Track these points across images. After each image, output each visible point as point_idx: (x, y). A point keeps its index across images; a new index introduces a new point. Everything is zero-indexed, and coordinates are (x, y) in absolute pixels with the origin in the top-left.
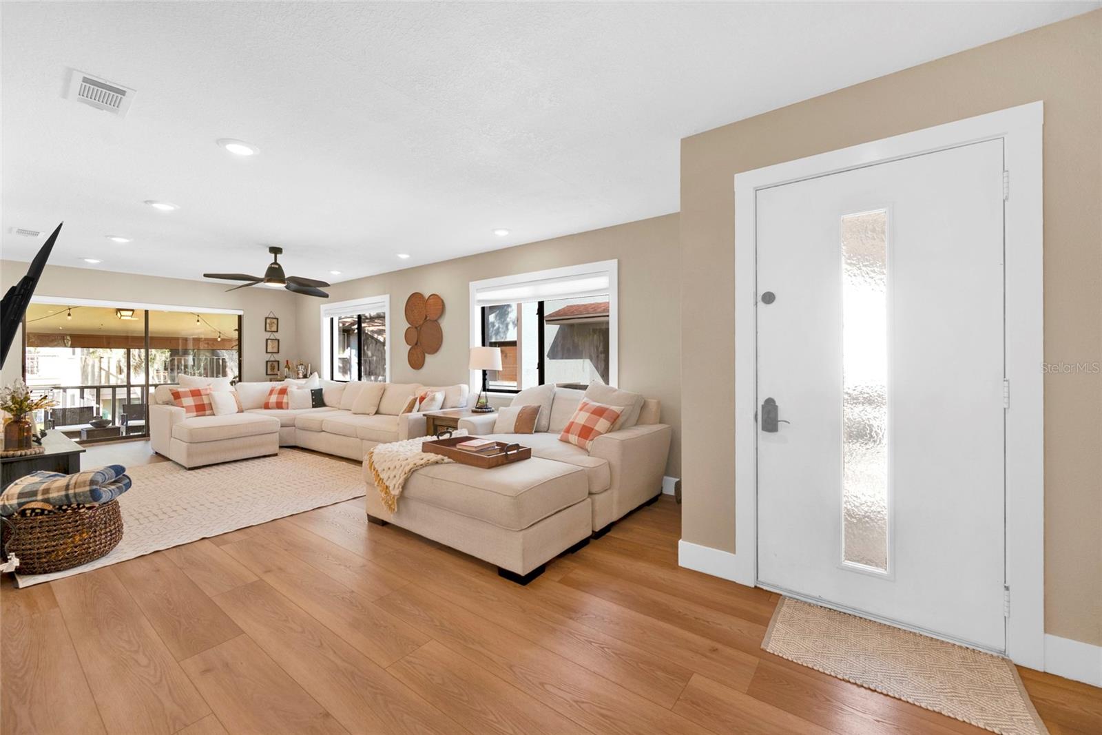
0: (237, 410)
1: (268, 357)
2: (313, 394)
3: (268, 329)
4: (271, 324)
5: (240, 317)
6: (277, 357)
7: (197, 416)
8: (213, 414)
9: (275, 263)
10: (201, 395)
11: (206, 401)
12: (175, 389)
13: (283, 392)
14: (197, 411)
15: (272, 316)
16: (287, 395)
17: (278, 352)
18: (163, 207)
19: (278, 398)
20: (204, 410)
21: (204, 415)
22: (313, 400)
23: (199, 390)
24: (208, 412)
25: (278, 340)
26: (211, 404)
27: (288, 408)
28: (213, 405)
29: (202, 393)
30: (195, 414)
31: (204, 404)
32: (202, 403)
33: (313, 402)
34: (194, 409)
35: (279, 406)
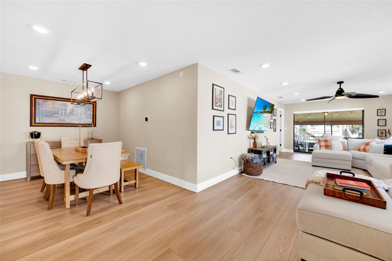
0: (343, 149)
1: (379, 128)
2: (385, 147)
3: (379, 114)
4: (381, 112)
5: (363, 111)
6: (384, 128)
7: (325, 149)
8: (331, 149)
9: (340, 88)
10: (328, 142)
11: (329, 144)
12: (319, 139)
13: (367, 144)
14: (325, 147)
15: (381, 108)
16: (369, 146)
17: (386, 125)
18: (285, 84)
19: (364, 147)
20: (328, 147)
21: (328, 149)
22: (385, 150)
23: (327, 140)
24: (329, 148)
25: (386, 120)
26: (331, 145)
27: (368, 152)
28: (331, 146)
29: (328, 141)
30: (325, 148)
31: (328, 145)
32: (327, 145)
33: (384, 151)
34: (324, 146)
35: (364, 150)
